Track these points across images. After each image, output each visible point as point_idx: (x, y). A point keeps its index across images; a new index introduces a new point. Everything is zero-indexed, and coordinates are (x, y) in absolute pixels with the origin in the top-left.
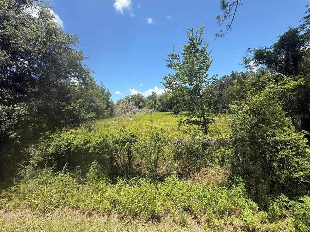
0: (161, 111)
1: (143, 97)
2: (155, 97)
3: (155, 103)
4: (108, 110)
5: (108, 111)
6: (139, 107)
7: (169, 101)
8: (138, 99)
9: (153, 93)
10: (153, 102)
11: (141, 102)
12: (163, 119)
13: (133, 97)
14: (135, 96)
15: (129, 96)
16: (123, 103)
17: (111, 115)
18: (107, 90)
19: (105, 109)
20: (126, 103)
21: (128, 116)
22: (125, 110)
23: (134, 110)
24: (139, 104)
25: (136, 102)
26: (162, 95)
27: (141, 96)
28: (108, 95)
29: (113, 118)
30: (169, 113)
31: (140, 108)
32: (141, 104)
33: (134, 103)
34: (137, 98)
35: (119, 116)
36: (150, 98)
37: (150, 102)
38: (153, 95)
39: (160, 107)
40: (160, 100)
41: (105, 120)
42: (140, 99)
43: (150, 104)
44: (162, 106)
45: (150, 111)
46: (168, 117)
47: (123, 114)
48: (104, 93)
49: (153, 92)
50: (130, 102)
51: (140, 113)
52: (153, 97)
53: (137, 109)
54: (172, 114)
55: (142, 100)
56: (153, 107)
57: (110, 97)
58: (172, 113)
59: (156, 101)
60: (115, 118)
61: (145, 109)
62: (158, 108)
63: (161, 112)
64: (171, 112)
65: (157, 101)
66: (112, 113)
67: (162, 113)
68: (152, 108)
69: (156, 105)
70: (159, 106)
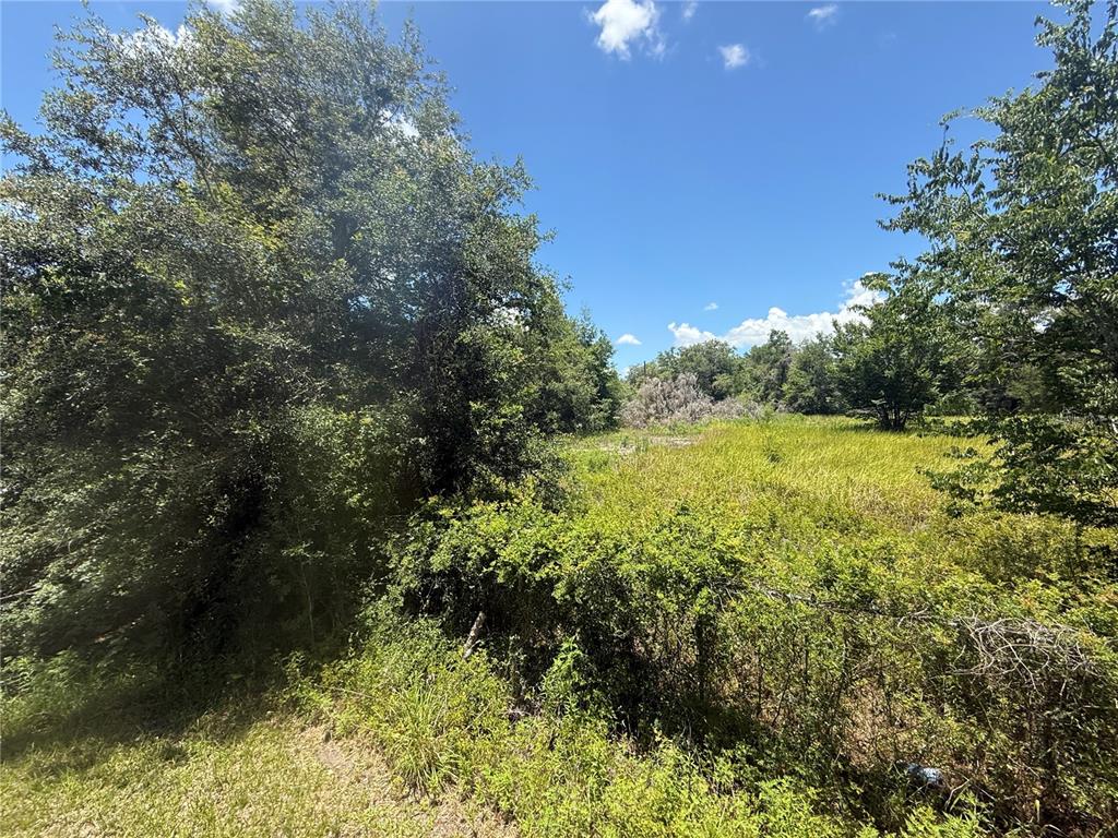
0: (810, 409)
1: (730, 355)
2: (783, 352)
3: (782, 378)
4: (600, 403)
5: (602, 407)
6: (713, 395)
7: (858, 368)
8: (711, 361)
9: (775, 338)
10: (774, 373)
11: (721, 373)
12: (828, 453)
13: (689, 356)
14: (697, 349)
15: (675, 351)
16: (651, 377)
17: (611, 424)
18: (599, 335)
19: (593, 401)
20: (662, 376)
21: (670, 428)
22: (660, 406)
23: (695, 405)
24: (712, 381)
25: (701, 375)
26: (817, 341)
27: (722, 350)
28: (605, 351)
29: (617, 431)
30: (853, 422)
31: (718, 396)
32: (722, 381)
33: (693, 378)
34: (704, 359)
35: (636, 427)
36: (758, 356)
37: (758, 373)
38: (774, 343)
39: (806, 394)
40: (805, 366)
41: (589, 439)
42: (719, 362)
43: (757, 380)
44: (813, 390)
45: (760, 410)
46: (855, 444)
47: (652, 419)
48: (589, 345)
49: (774, 333)
50: (681, 376)
51: (718, 420)
52: (774, 352)
53: (706, 402)
54: (867, 428)
55: (725, 368)
56: (771, 391)
57: (610, 360)
58: (869, 421)
59: (784, 368)
60: (624, 433)
61: (738, 403)
62: (794, 399)
63: (807, 413)
64: (866, 417)
65: (793, 367)
66: (612, 414)
67: (818, 418)
68: (764, 398)
69: (785, 387)
70: (801, 390)
